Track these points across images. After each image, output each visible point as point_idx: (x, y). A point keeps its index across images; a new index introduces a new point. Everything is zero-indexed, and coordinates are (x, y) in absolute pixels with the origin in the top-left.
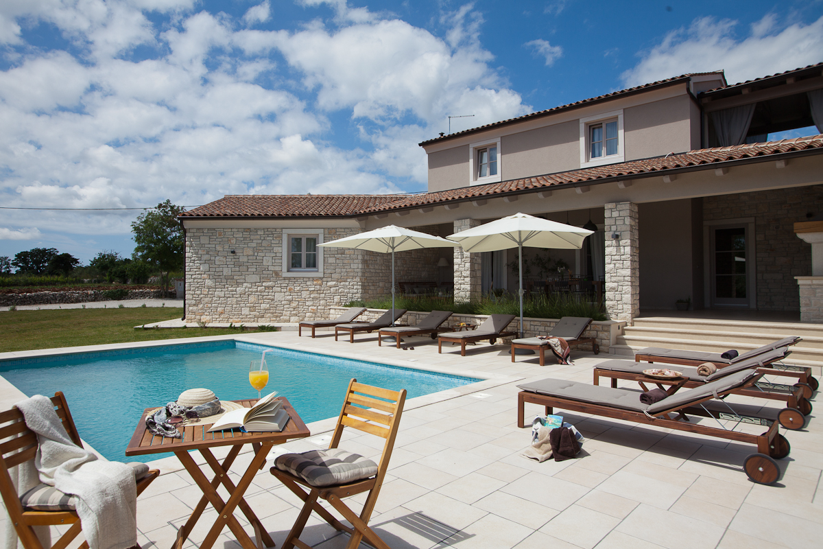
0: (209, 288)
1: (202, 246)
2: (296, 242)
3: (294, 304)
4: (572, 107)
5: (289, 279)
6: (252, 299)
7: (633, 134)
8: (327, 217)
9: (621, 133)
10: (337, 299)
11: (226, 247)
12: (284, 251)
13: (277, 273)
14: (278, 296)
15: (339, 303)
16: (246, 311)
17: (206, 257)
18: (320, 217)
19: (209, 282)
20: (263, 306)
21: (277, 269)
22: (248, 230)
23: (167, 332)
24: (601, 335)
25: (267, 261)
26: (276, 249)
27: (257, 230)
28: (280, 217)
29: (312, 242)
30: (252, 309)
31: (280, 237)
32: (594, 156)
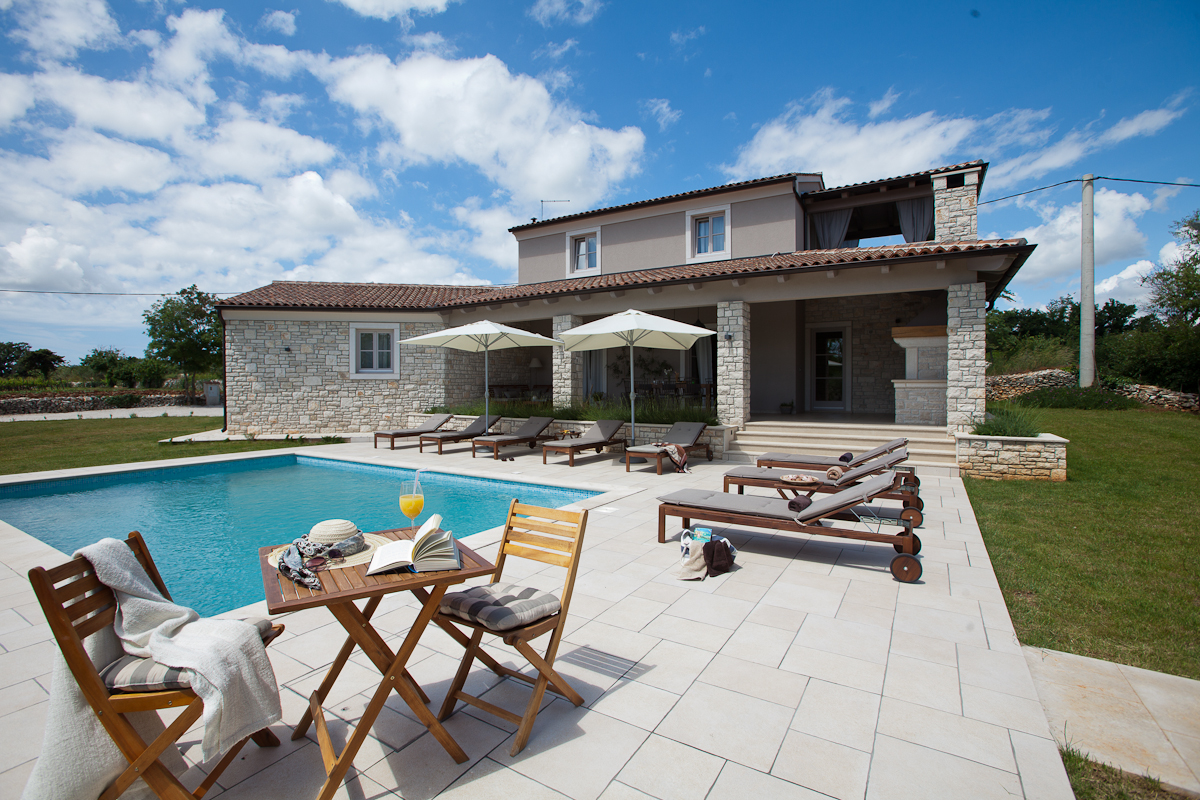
0: (257, 392)
1: (247, 341)
2: (365, 339)
3: (365, 411)
4: (678, 198)
5: (358, 381)
6: (312, 405)
7: (739, 231)
8: (404, 309)
9: (728, 229)
10: (416, 404)
11: (279, 342)
12: (351, 348)
13: (343, 375)
14: (345, 402)
15: (418, 410)
16: (304, 420)
17: (252, 355)
18: (396, 309)
19: (256, 386)
20: (327, 413)
21: (343, 369)
22: (307, 323)
23: (202, 447)
24: (715, 440)
25: (331, 360)
26: (341, 347)
27: (317, 323)
28: (346, 309)
29: (386, 340)
30: (314, 417)
31: (347, 332)
32: (699, 252)
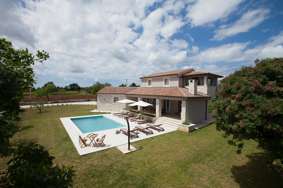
0: (101, 105)
1: (100, 98)
2: (115, 98)
3: (114, 109)
4: (163, 76)
5: (114, 104)
6: (108, 107)
7: (171, 82)
8: (120, 94)
9: (169, 81)
10: (122, 108)
11: (104, 98)
12: (113, 99)
13: (112, 103)
14: (112, 107)
15: (122, 109)
16: (107, 109)
17: (100, 100)
18: (119, 94)
19: (101, 104)
20: (109, 109)
21: (112, 102)
22: (107, 96)
23: (93, 113)
24: (153, 120)
25: (110, 101)
26: (112, 99)
27: (108, 96)
28: (112, 94)
29: (118, 98)
30: (108, 109)
31: (112, 97)
32: (166, 85)
